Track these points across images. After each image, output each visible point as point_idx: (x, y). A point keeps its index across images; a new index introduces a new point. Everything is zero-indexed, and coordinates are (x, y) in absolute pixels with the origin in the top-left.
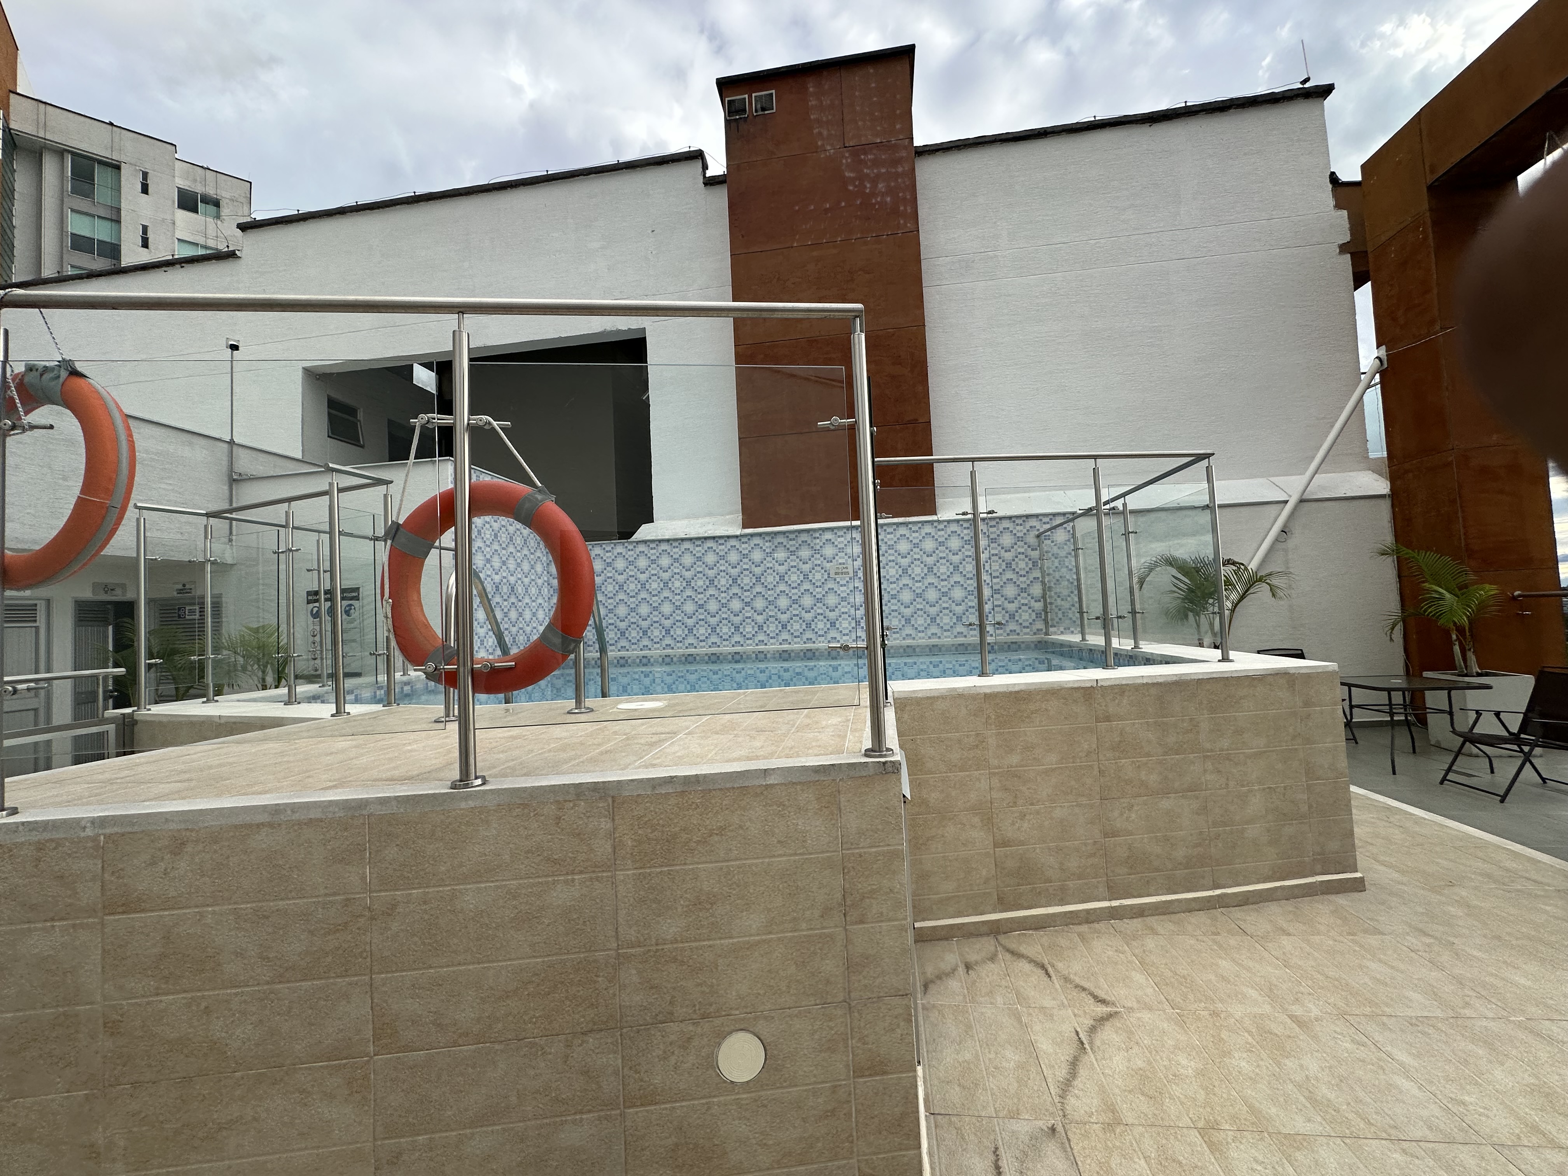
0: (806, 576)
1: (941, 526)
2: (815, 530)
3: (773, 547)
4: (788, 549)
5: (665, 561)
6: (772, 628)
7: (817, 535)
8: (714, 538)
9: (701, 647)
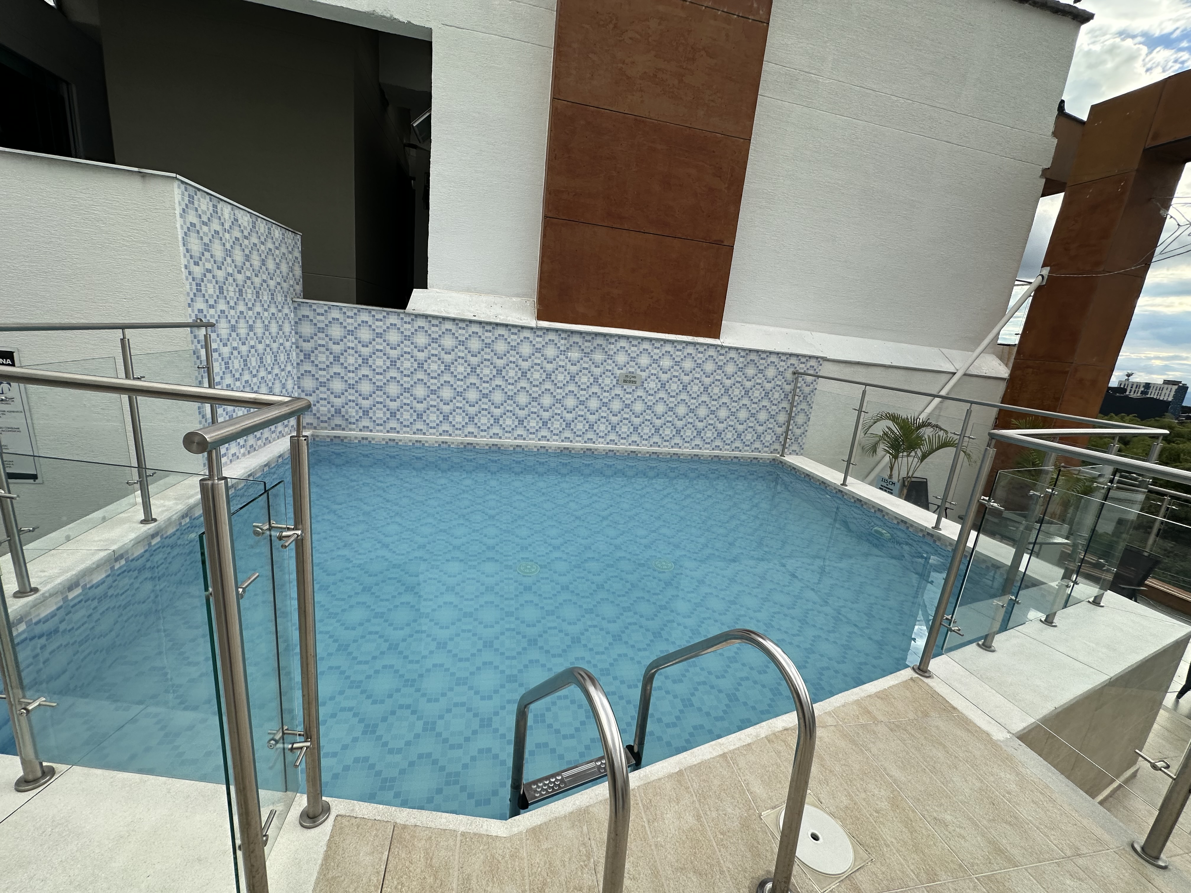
0: (596, 380)
1: (723, 352)
2: (611, 336)
3: (568, 345)
4: (583, 350)
5: (448, 342)
6: (557, 425)
7: (613, 340)
8: (507, 325)
9: (482, 437)
